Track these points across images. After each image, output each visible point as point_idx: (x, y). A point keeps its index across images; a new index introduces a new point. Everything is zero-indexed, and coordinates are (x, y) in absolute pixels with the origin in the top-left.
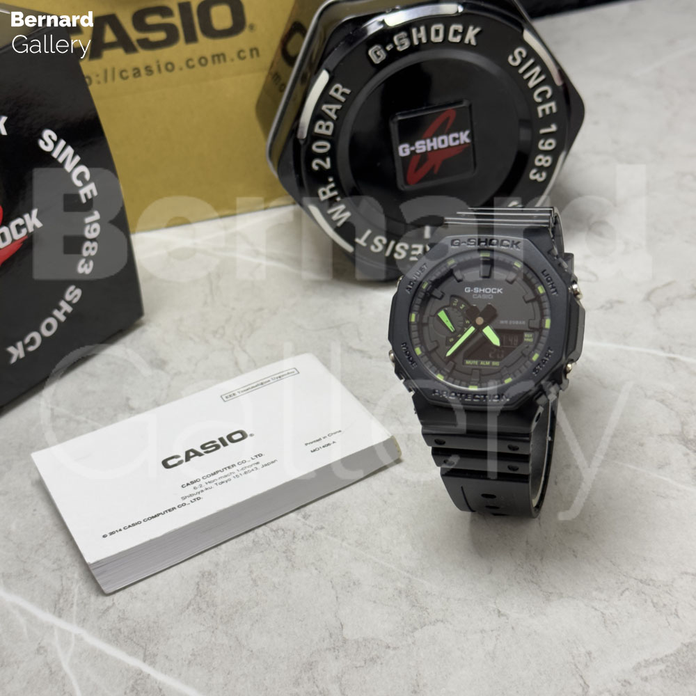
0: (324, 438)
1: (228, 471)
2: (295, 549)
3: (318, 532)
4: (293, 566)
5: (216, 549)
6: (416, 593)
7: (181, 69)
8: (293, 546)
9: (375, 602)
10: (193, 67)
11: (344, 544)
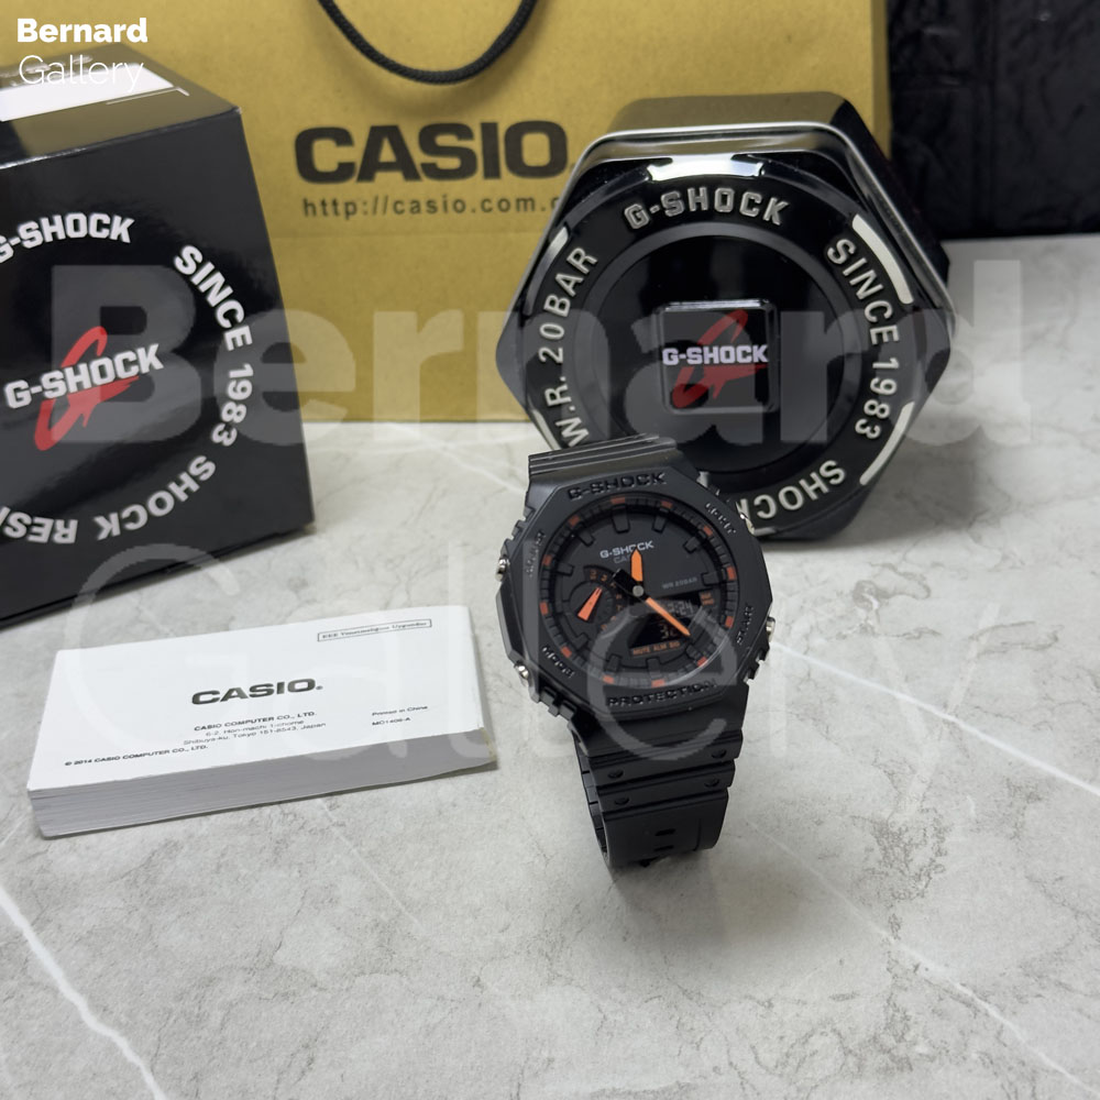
0: (401, 711)
1: (262, 723)
2: (293, 842)
3: (334, 829)
4: (275, 861)
5: (202, 818)
6: (395, 931)
7: (474, 211)
8: (293, 838)
9: (339, 929)
10: (490, 210)
11: (354, 851)
